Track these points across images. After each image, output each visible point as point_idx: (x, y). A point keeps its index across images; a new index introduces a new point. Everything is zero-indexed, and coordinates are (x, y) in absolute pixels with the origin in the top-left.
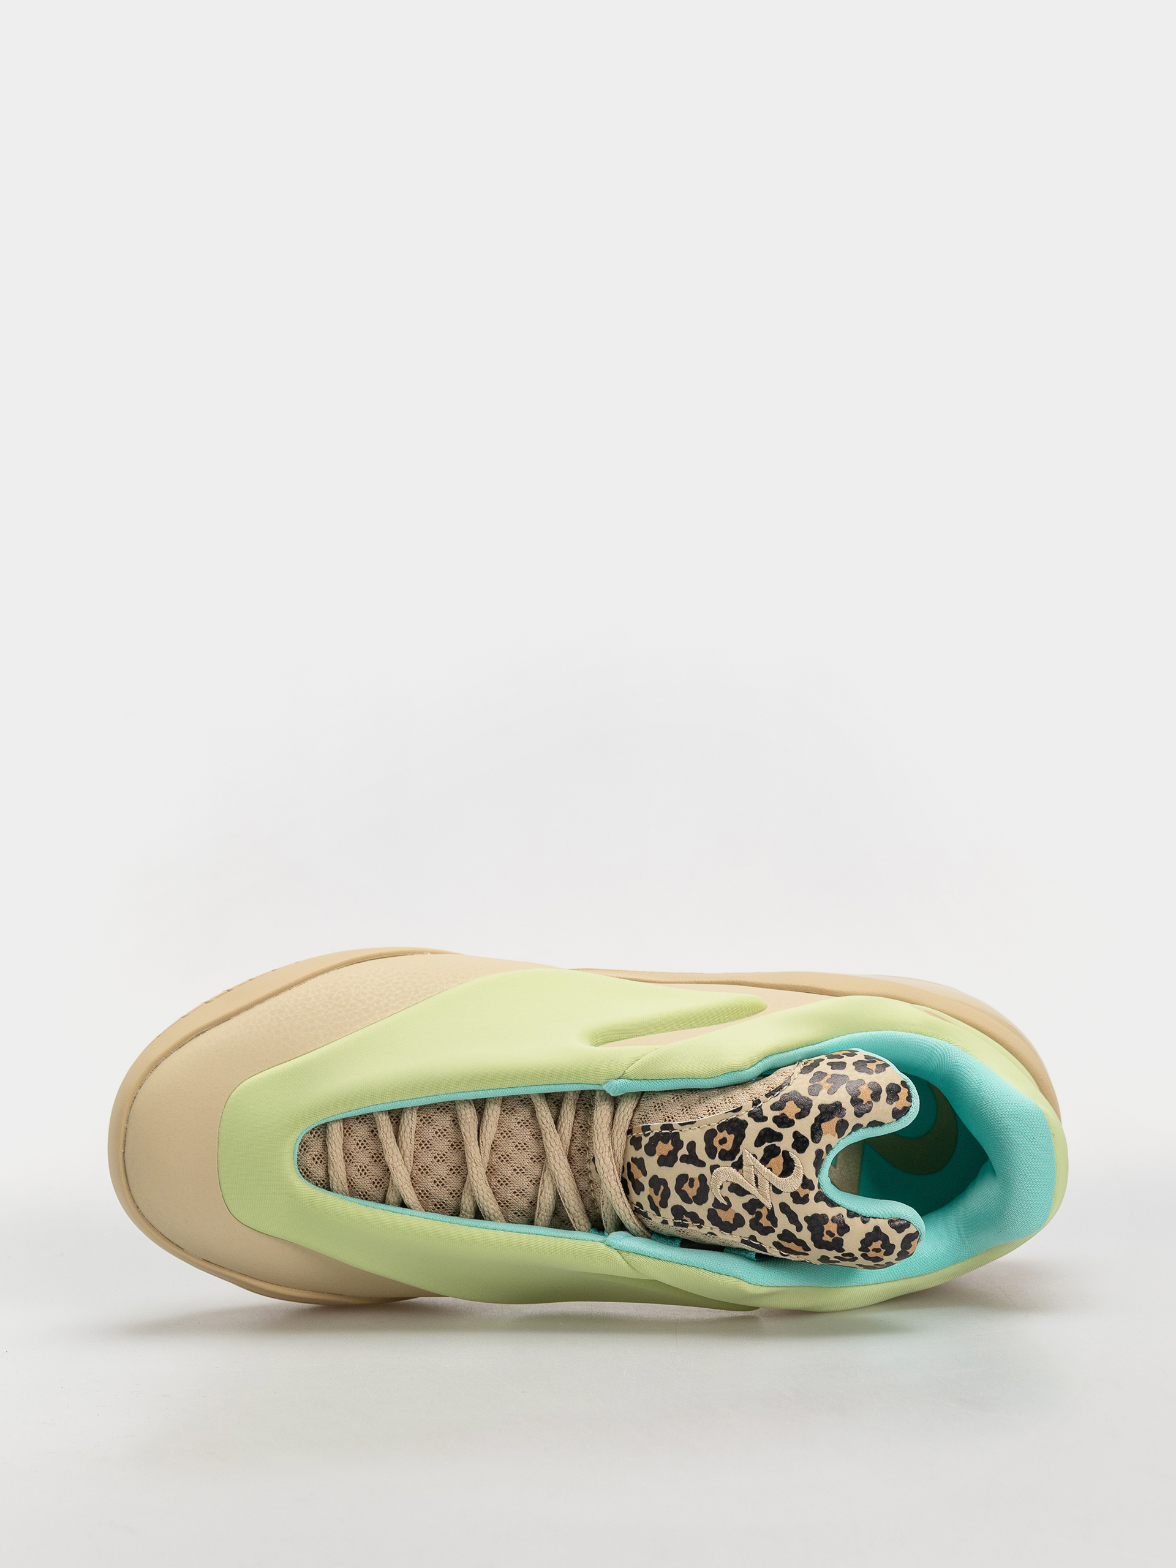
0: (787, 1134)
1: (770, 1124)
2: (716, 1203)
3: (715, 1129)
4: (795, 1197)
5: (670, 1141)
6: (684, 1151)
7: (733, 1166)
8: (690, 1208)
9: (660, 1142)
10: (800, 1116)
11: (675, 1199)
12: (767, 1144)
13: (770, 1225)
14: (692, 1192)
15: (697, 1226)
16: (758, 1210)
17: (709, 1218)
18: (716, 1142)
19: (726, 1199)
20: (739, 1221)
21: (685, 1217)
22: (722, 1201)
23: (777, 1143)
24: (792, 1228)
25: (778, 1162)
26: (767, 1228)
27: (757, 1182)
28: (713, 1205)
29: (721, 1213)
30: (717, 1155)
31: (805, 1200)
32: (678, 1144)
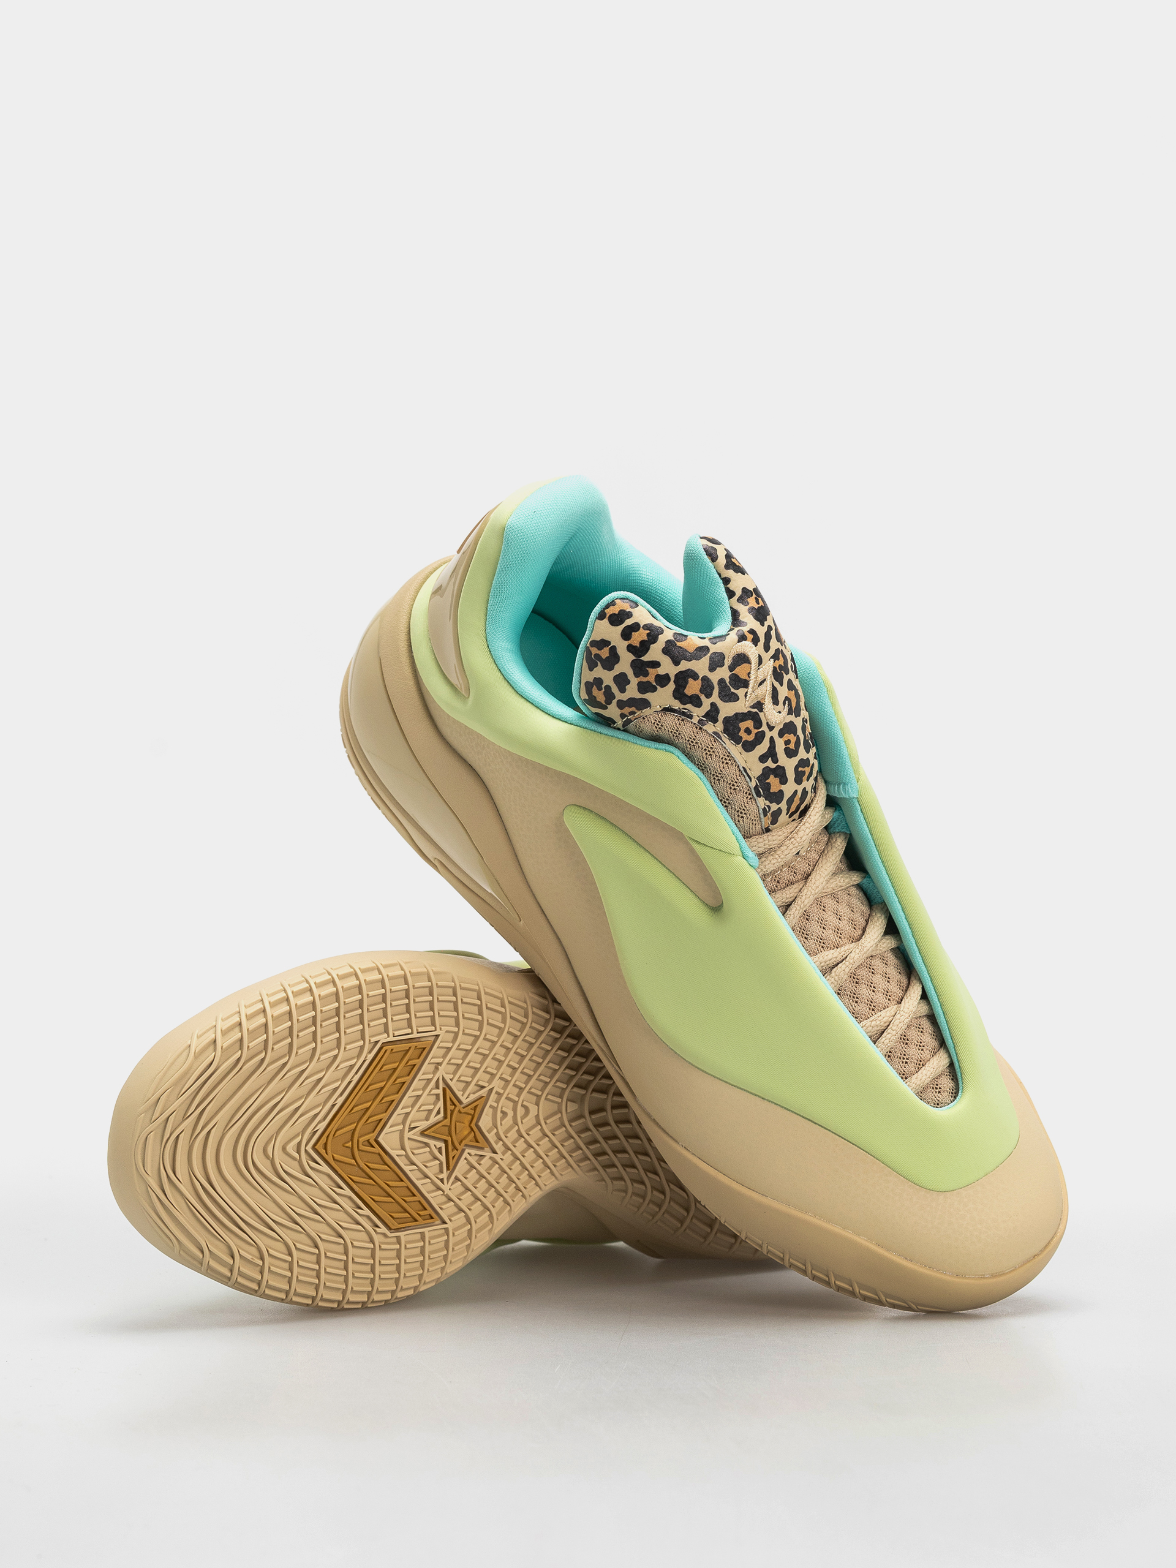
0: (715, 677)
1: (715, 698)
3: (742, 745)
4: (755, 641)
5: (767, 781)
6: (770, 764)
7: (761, 710)
9: (771, 791)
10: (695, 676)
12: (733, 690)
14: (792, 739)
16: (777, 671)
18: (751, 738)
23: (727, 681)
25: (741, 671)
30: (760, 730)
31: (752, 632)
32: (767, 772)
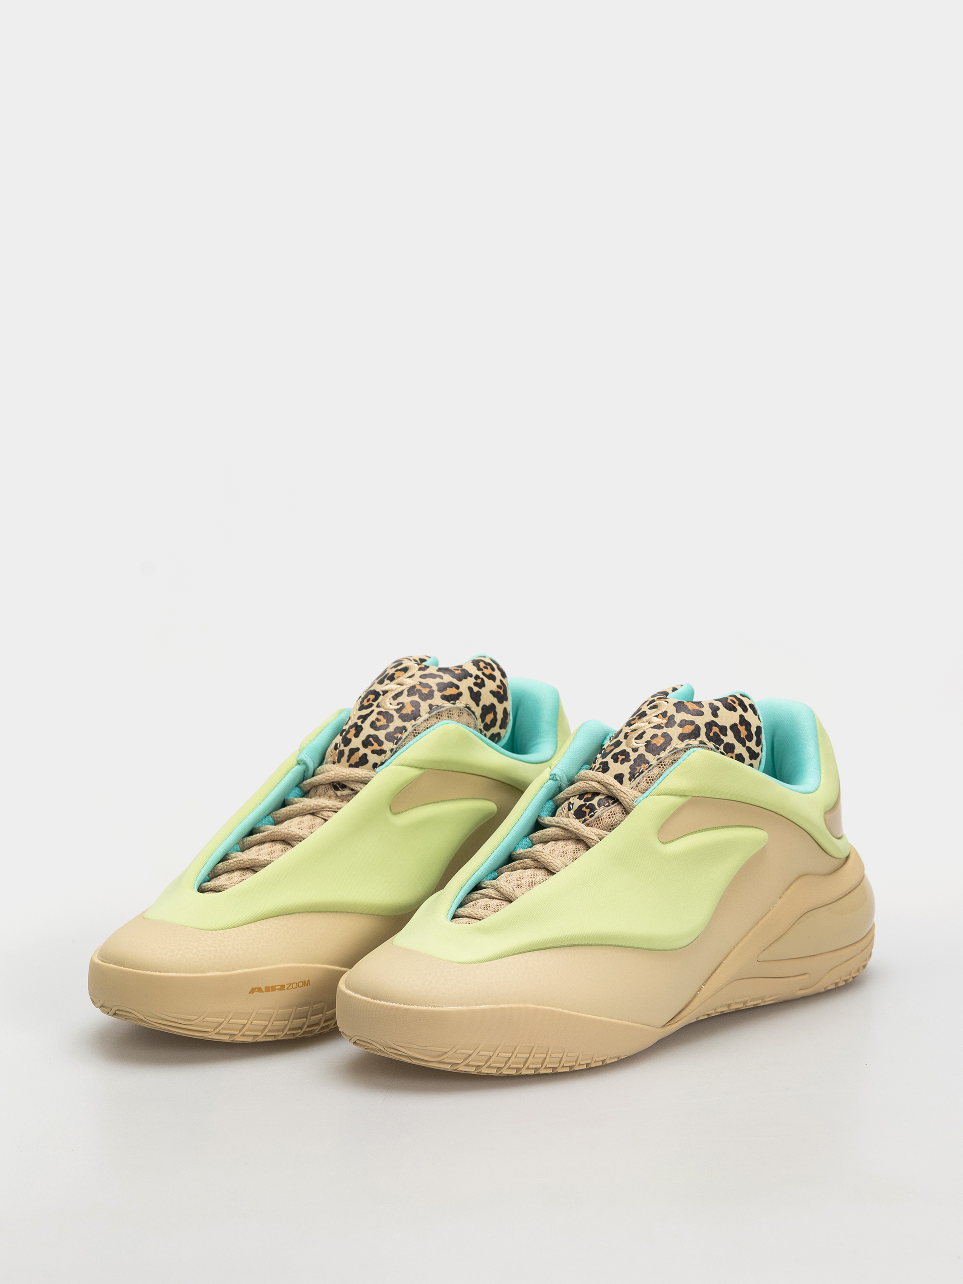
2: (398, 711)
8: (391, 728)
11: (381, 734)
13: (429, 689)
14: (383, 721)
15: (405, 732)
16: (415, 690)
17: (404, 721)
19: (398, 704)
20: (416, 705)
21: (396, 736)
22: (398, 707)
24: (438, 680)
26: (429, 692)
27: (400, 685)
28: (397, 713)
29: (404, 712)
